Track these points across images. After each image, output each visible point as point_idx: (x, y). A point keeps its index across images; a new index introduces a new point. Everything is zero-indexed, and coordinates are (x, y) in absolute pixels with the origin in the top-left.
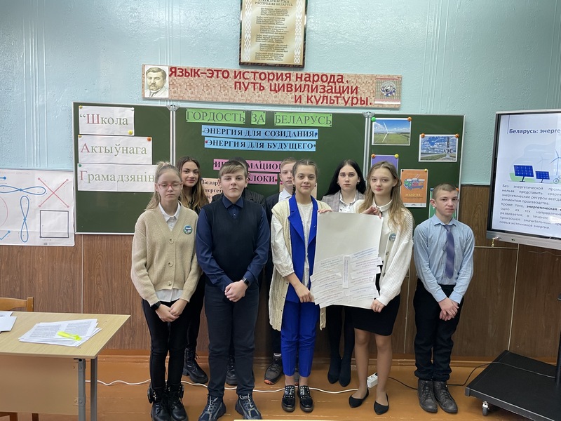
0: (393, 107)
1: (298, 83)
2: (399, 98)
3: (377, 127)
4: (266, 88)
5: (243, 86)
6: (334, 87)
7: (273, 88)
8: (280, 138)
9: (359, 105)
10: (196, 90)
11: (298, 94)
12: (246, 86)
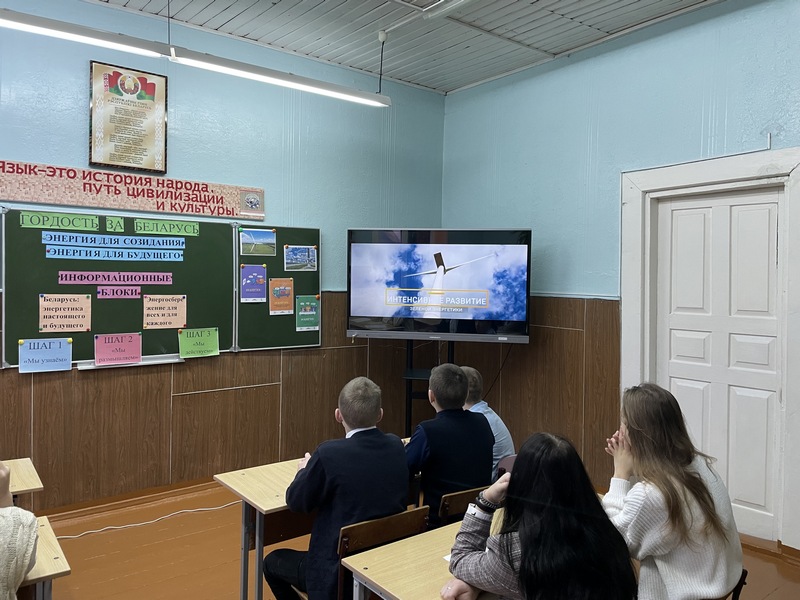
0: (257, 218)
1: (160, 189)
3: (244, 238)
4: (123, 192)
5: (94, 188)
6: (198, 195)
7: (131, 193)
8: (142, 246)
9: (225, 215)
10: (32, 190)
11: (160, 200)
12: (98, 188)
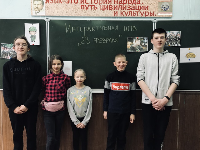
0: (168, 16)
1: (116, 5)
2: (171, 12)
4: (98, 8)
5: (85, 7)
6: (135, 6)
9: (149, 16)
10: (60, 10)
11: (116, 10)
12: (87, 7)
